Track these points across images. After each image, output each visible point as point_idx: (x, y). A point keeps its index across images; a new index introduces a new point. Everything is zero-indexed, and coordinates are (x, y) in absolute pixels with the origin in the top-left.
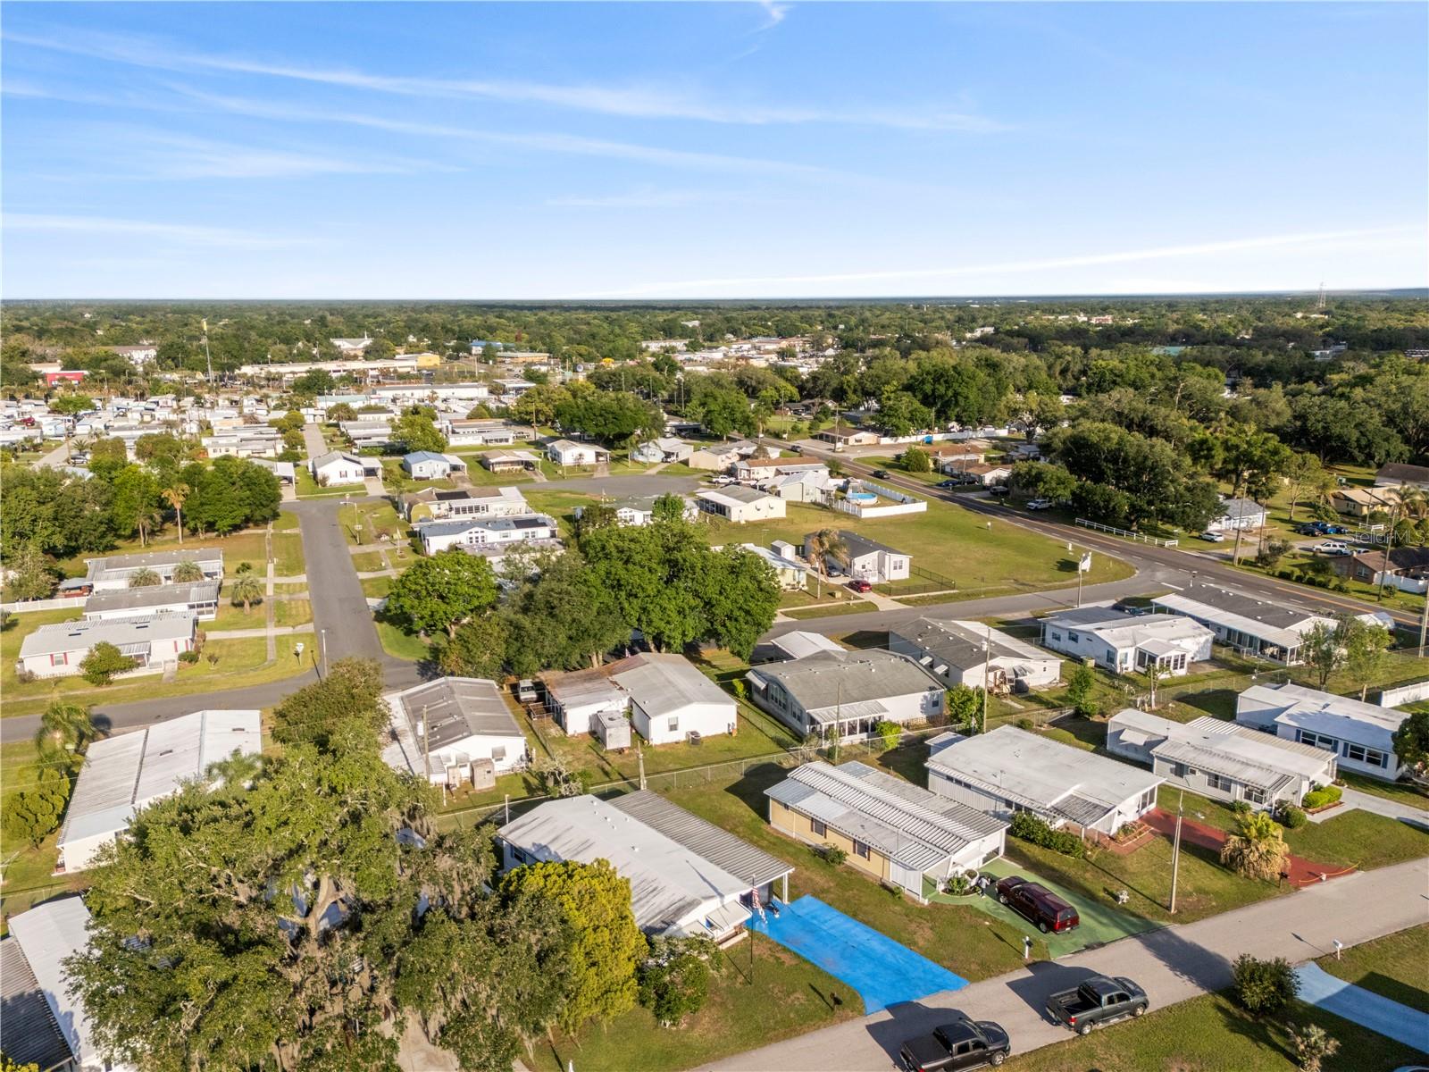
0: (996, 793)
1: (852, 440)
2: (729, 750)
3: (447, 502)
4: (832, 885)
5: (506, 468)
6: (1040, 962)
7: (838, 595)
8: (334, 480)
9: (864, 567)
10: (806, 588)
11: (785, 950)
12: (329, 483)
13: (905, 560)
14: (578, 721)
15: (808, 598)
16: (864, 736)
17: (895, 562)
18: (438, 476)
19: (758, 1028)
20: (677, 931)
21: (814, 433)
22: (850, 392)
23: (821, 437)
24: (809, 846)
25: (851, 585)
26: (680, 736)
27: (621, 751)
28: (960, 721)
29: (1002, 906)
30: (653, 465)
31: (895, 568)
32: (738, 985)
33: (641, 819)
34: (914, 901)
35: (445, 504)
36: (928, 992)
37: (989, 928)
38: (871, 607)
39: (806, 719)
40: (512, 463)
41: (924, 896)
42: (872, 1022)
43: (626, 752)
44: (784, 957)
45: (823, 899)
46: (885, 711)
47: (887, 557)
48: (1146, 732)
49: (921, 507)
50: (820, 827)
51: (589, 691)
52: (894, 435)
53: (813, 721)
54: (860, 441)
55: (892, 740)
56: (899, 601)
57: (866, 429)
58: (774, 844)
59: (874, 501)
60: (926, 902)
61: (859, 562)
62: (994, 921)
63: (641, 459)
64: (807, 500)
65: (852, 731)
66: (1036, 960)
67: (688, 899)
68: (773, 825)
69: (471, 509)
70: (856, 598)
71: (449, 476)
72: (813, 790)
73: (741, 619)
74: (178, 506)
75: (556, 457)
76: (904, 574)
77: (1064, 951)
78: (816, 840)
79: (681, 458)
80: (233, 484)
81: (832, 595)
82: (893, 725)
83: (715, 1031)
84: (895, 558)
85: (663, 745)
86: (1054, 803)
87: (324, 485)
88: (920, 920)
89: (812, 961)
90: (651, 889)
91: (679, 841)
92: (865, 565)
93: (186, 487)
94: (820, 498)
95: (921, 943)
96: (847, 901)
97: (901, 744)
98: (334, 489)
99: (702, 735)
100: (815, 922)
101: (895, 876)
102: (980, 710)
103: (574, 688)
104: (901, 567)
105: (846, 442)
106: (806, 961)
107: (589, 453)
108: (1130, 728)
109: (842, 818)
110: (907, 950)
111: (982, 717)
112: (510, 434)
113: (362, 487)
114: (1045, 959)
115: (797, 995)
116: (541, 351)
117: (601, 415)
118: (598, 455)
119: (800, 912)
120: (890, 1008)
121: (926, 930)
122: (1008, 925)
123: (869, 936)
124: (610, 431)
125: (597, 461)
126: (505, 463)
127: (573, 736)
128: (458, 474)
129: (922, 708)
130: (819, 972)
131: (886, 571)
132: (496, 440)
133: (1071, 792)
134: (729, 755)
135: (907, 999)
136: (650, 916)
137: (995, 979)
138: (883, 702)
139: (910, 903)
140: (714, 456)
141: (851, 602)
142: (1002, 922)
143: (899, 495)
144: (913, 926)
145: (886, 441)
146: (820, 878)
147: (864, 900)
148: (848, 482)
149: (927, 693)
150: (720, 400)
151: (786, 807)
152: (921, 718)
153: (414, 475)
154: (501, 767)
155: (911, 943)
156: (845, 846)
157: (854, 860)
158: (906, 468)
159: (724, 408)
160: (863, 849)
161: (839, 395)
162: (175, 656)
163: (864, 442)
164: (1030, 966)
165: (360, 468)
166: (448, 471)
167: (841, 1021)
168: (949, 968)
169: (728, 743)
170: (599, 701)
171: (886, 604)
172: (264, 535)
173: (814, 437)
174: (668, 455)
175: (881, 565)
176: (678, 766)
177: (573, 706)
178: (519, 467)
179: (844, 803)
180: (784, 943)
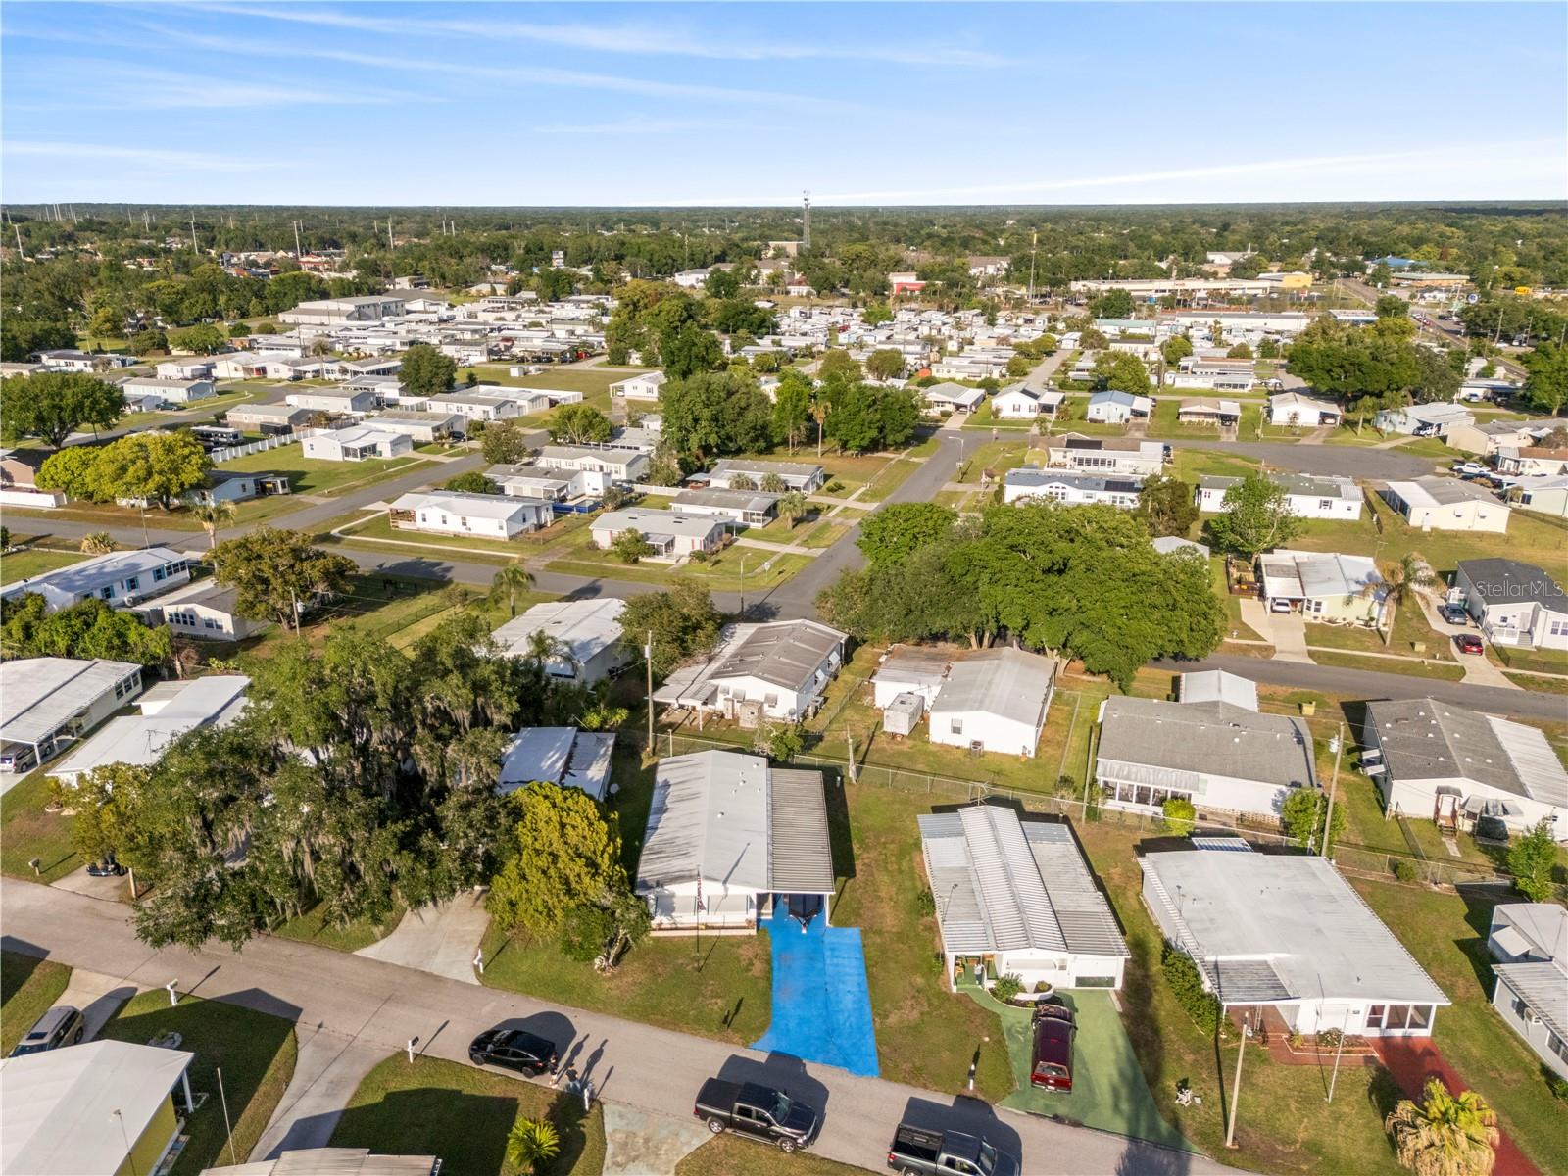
3: (1074, 450)
4: (894, 930)
5: (1194, 419)
6: (977, 1099)
7: (1425, 647)
8: (1007, 413)
9: (1503, 619)
11: (769, 962)
12: (1001, 415)
17: (1556, 624)
18: (1115, 420)
19: (654, 1007)
26: (964, 741)
27: (894, 736)
29: (1030, 1033)
31: (1554, 632)
32: (689, 968)
35: (1072, 453)
36: (829, 1062)
37: (981, 1044)
38: (1458, 674)
40: (1206, 414)
42: (742, 1055)
43: (898, 739)
44: (758, 967)
45: (865, 938)
46: (1198, 788)
47: (1544, 614)
48: (1532, 941)
51: (916, 670)
56: (1510, 675)
61: (1502, 610)
62: (1000, 1042)
63: (1386, 426)
66: (980, 1096)
69: (1096, 462)
70: (1447, 658)
71: (1127, 421)
72: (962, 833)
74: (820, 422)
75: (1271, 412)
77: (1021, 1106)
79: (1443, 432)
81: (1413, 645)
83: (622, 991)
84: (1558, 616)
85: (942, 745)
87: (996, 417)
88: (925, 1001)
89: (775, 981)
91: (773, 825)
92: (1508, 616)
95: (892, 1020)
96: (884, 951)
99: (987, 748)
100: (828, 953)
106: (770, 979)
107: (1311, 411)
108: (1515, 926)
110: (868, 1018)
112: (1250, 379)
113: (1030, 423)
114: (989, 1101)
115: (720, 1001)
116: (1460, 273)
117: (1341, 366)
118: (1325, 414)
119: (827, 938)
120: (775, 1054)
121: (916, 1012)
122: (1006, 1052)
123: (854, 989)
125: (1322, 422)
126: (1197, 413)
127: (878, 709)
128: (1140, 420)
129: (1275, 803)
130: (766, 993)
133: (1269, 957)
135: (801, 1057)
136: (656, 873)
137: (907, 1088)
139: (940, 982)
140: (1481, 435)
141: (1435, 662)
144: (910, 1002)
146: (892, 919)
147: (901, 957)
149: (1286, 788)
152: (1274, 818)
153: (1089, 416)
154: (769, 713)
155: (881, 1015)
165: (1036, 403)
166: (1127, 416)
167: (721, 1040)
168: (880, 1054)
170: (911, 682)
171: (1485, 675)
172: (894, 458)
174: (1422, 426)
175: (1532, 622)
178: (1211, 421)
180: (775, 956)
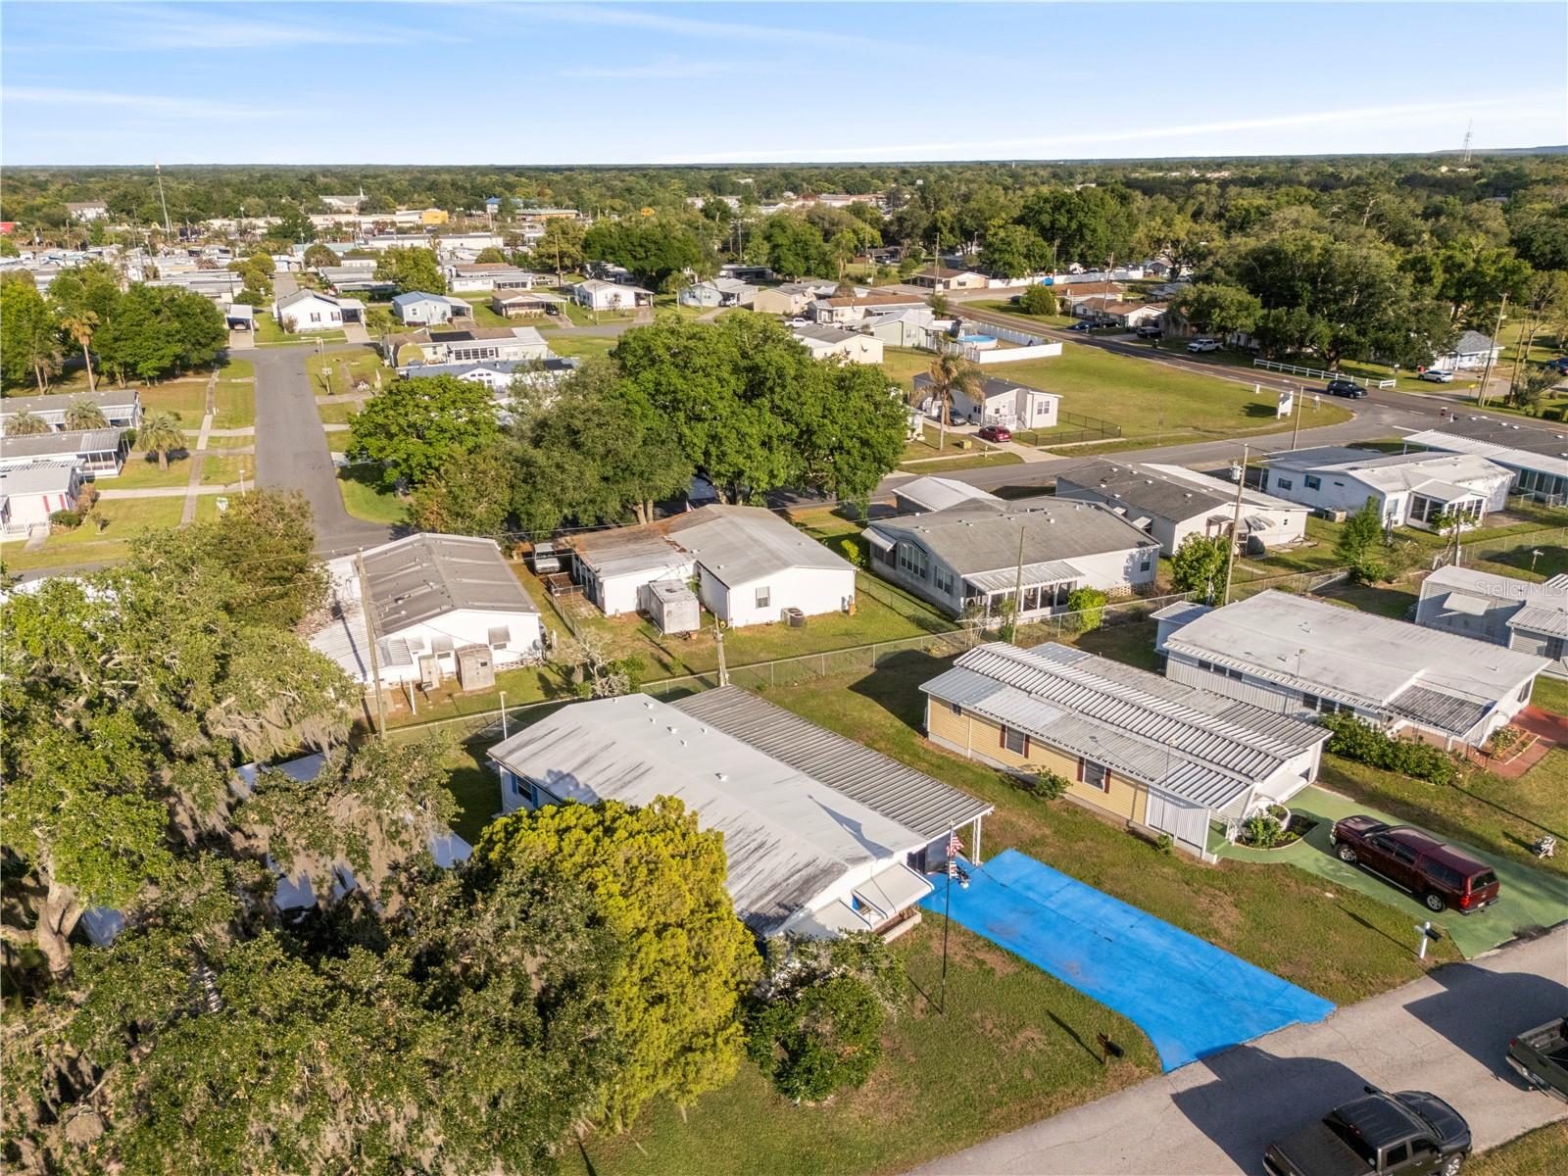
0: (1290, 684)
1: (954, 282)
2: (847, 634)
3: (445, 344)
4: (1047, 832)
5: (522, 311)
6: (1447, 965)
7: (968, 444)
8: (303, 324)
9: (997, 411)
10: (922, 438)
11: (991, 946)
12: (298, 328)
13: (1053, 401)
14: (620, 593)
15: (927, 450)
16: (1047, 611)
17: (1040, 404)
18: (436, 321)
19: (969, 1103)
20: (804, 919)
21: (906, 278)
22: (945, 231)
23: (914, 282)
24: (997, 770)
25: (984, 434)
26: (773, 614)
27: (686, 636)
28: (1190, 588)
29: (1345, 865)
30: (710, 309)
31: (1040, 412)
33: (727, 730)
34: (1192, 858)
35: (443, 348)
36: (1269, 1027)
37: (1336, 904)
38: (1015, 459)
39: (959, 587)
40: (530, 305)
41: (1210, 850)
42: (1182, 1088)
43: (694, 637)
44: (991, 959)
45: (1036, 856)
46: (1080, 574)
47: (1029, 397)
48: (1486, 596)
49: (1055, 349)
50: (1016, 739)
51: (636, 554)
52: (1005, 277)
53: (971, 590)
54: (964, 284)
55: (1092, 616)
56: (1050, 451)
57: (971, 270)
58: (939, 767)
59: (993, 343)
60: (1214, 860)
61: (991, 405)
62: (1340, 890)
63: (692, 302)
64: (908, 343)
65: (1030, 604)
66: (1445, 960)
67: (822, 863)
68: (931, 737)
69: (475, 353)
70: (990, 449)
71: (450, 320)
72: (998, 683)
73: (855, 452)
74: (84, 342)
75: (586, 300)
76: (1049, 421)
77: (1481, 943)
78: (1010, 761)
79: (744, 301)
80: (157, 312)
81: (960, 445)
82: (1095, 594)
83: (889, 1109)
84: (1041, 398)
85: (748, 628)
86: (1391, 698)
87: (292, 331)
88: (1211, 891)
89: (1043, 967)
90: (753, 846)
91: (794, 763)
92: (999, 408)
93: (92, 314)
94: (925, 342)
95: (1227, 933)
96: (1080, 859)
97: (1105, 621)
98: (302, 333)
99: (806, 613)
100: (1031, 894)
101: (1153, 815)
102: (1222, 570)
103: (615, 550)
104: (1047, 411)
105: (947, 285)
106: (1030, 967)
107: (627, 296)
108: (1459, 590)
109: (1056, 725)
110: (1204, 944)
111: (1224, 581)
112: (530, 278)
113: (341, 333)
114: (1455, 959)
115: (1029, 1033)
116: (567, 208)
117: (641, 245)
118: (638, 297)
119: (1002, 879)
120: (1208, 1058)
121: (1229, 909)
122: (1367, 898)
123: (1133, 920)
124: (652, 265)
125: (638, 305)
126: (521, 305)
127: (614, 617)
128: (462, 319)
129: (1126, 573)
130: (1061, 989)
131: (1028, 417)
132: (511, 285)
133: (1412, 682)
134: (848, 641)
135: (1232, 1041)
136: (754, 895)
137: (1382, 999)
138: (1074, 562)
139: (1186, 861)
140: (785, 296)
141: (986, 454)
142: (1354, 893)
143: (1026, 337)
144: (1203, 902)
145: (996, 284)
146: (1026, 822)
147: (1106, 856)
148: (959, 323)
149: (1135, 551)
150: (789, 232)
151: (957, 709)
152: (1124, 587)
153: (406, 319)
154: (501, 658)
155: (1208, 933)
156: (1065, 769)
157: (1081, 792)
158: (1026, 311)
159: (795, 242)
160: (1097, 774)
161: (930, 235)
162: (44, 517)
163: (968, 286)
164: (1437, 973)
165: (336, 310)
166: (449, 315)
167: (1123, 1085)
168: (1290, 979)
169: (843, 625)
170: (652, 566)
171: (1032, 455)
172: (206, 384)
173: (906, 282)
174: (727, 297)
175: (1020, 409)
176: (774, 656)
177: (611, 573)
178: (539, 311)
179: (1054, 702)
180: (985, 934)
